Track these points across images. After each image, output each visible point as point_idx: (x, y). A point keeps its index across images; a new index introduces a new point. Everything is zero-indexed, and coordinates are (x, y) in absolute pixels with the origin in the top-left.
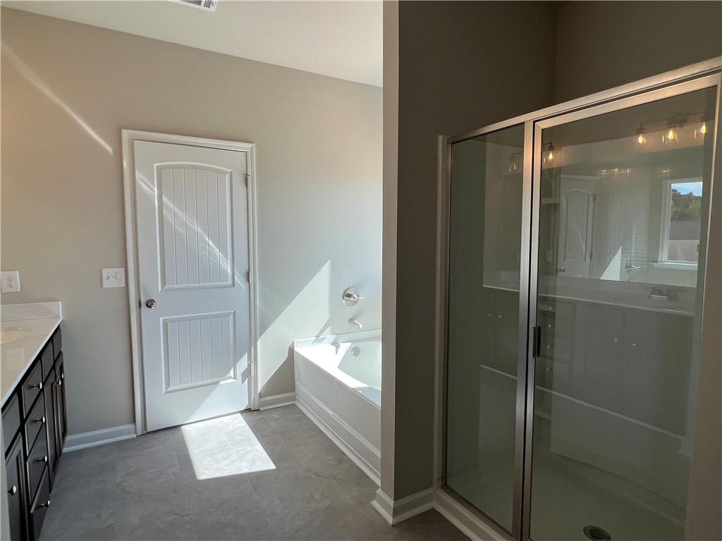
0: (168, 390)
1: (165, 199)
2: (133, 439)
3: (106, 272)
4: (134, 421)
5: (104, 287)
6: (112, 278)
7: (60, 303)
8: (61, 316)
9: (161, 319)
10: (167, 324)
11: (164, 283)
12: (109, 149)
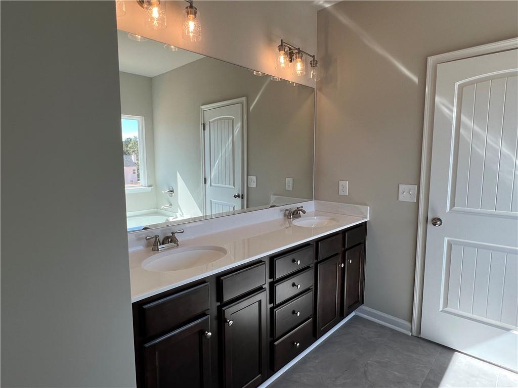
0: (444, 309)
1: (464, 118)
2: (407, 336)
3: (402, 187)
4: (411, 321)
5: (399, 200)
6: (406, 193)
7: (369, 207)
8: (368, 217)
9: (446, 239)
10: (451, 245)
11: (453, 204)
12: (415, 79)
